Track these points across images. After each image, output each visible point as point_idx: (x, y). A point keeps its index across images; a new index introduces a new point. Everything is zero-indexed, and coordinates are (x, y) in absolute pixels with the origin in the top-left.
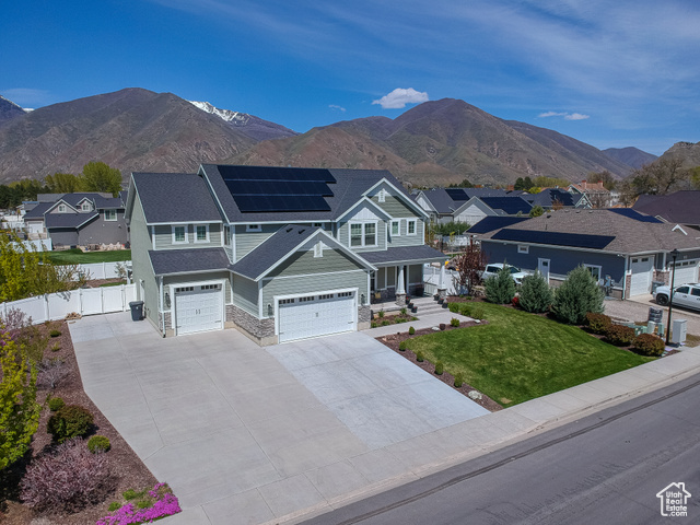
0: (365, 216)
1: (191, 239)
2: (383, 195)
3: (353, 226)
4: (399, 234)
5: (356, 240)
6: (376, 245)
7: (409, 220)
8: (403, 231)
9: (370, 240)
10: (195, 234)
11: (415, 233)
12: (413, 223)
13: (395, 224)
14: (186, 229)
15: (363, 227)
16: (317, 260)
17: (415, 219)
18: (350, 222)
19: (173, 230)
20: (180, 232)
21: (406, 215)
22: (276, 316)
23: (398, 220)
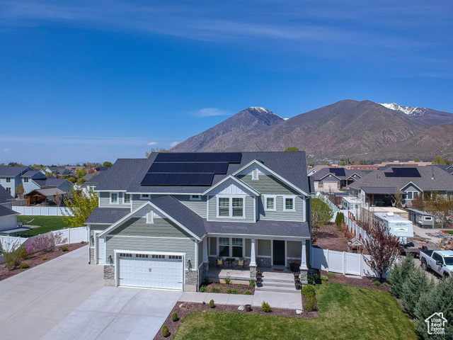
0: (232, 192)
1: (120, 202)
2: (256, 175)
3: (220, 199)
4: (275, 209)
5: (224, 211)
6: (244, 217)
7: (285, 197)
8: (279, 206)
9: (238, 212)
10: (123, 198)
11: (294, 210)
12: (291, 200)
13: (270, 200)
14: (118, 195)
15: (231, 202)
16: (149, 225)
17: (293, 197)
18: (218, 196)
19: (110, 195)
20: (114, 197)
21: (286, 193)
22: (115, 264)
23: (274, 196)
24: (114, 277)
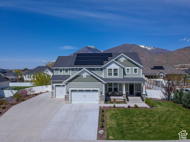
0: (113, 66)
2: (122, 60)
3: (109, 69)
4: (130, 73)
5: (110, 74)
6: (118, 76)
7: (134, 68)
8: (132, 72)
9: (116, 74)
10: (65, 71)
11: (137, 73)
12: (136, 69)
13: (128, 69)
15: (113, 70)
16: (84, 78)
17: (137, 68)
18: (108, 68)
19: (59, 70)
20: (61, 70)
21: (133, 66)
23: (130, 68)
24: (69, 99)
